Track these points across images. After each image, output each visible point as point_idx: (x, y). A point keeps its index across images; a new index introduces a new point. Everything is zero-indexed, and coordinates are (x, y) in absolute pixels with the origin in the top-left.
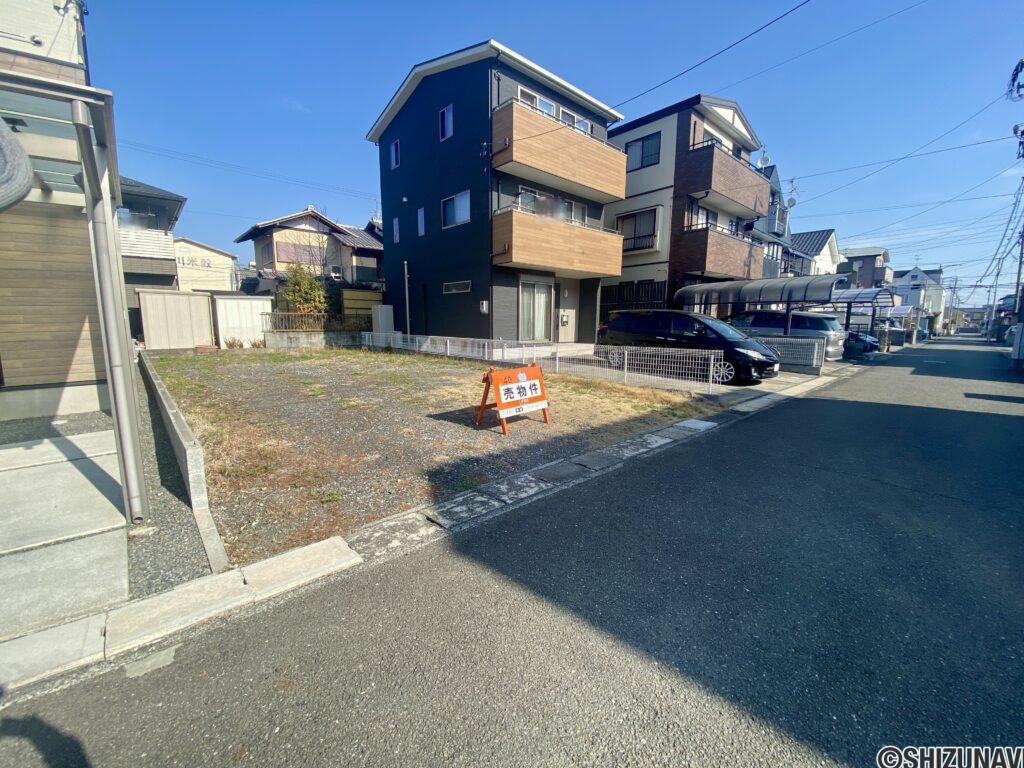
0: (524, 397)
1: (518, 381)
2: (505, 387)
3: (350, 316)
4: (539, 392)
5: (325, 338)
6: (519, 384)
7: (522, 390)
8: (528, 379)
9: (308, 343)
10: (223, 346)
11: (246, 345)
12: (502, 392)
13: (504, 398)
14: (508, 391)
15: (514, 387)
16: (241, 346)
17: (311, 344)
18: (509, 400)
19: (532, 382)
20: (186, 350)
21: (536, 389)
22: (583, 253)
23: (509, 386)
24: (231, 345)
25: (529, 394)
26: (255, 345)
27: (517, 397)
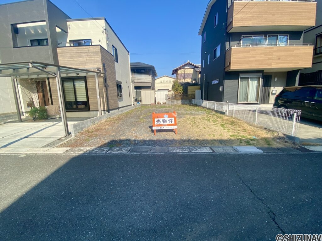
0: (165, 123)
1: (164, 118)
2: (157, 119)
3: (190, 95)
4: (173, 122)
5: (181, 101)
6: (164, 119)
7: (164, 121)
8: (168, 117)
9: (177, 103)
10: (156, 104)
11: (161, 103)
12: (156, 121)
13: (156, 123)
14: (158, 121)
15: (161, 119)
16: (160, 104)
17: (178, 103)
18: (158, 124)
19: (170, 118)
20: (149, 104)
21: (171, 121)
22: (279, 59)
23: (159, 119)
24: (158, 103)
25: (168, 123)
26: (163, 103)
27: (162, 123)
